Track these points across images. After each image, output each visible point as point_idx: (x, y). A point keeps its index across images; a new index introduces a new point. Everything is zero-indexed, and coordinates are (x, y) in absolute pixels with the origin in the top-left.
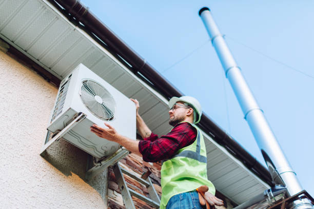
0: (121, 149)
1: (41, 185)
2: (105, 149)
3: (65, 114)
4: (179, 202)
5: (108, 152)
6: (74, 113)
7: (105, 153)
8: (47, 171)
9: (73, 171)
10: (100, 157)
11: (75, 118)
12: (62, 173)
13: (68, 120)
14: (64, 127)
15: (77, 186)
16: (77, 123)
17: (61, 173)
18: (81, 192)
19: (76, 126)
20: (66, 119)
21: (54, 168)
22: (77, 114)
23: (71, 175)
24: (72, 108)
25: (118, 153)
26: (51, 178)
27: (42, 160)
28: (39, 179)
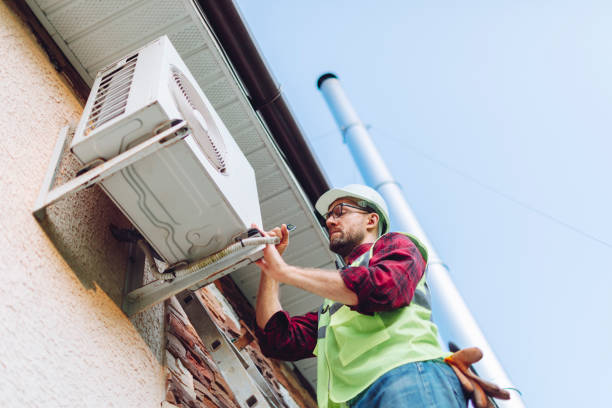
0: (239, 244)
1: (31, 285)
2: (193, 238)
3: (136, 117)
4: (417, 376)
5: (198, 251)
6: (159, 119)
7: (189, 251)
8: (44, 259)
9: (98, 282)
10: (174, 260)
11: (158, 132)
12: (78, 276)
13: (135, 136)
14: (120, 153)
15: (106, 319)
16: (161, 146)
17: (74, 275)
18: (113, 338)
19: (154, 154)
20: (132, 131)
21: (60, 257)
22: (169, 123)
23: (95, 289)
24: (160, 102)
25: (230, 252)
26: (54, 278)
27: (34, 227)
28: (26, 267)
